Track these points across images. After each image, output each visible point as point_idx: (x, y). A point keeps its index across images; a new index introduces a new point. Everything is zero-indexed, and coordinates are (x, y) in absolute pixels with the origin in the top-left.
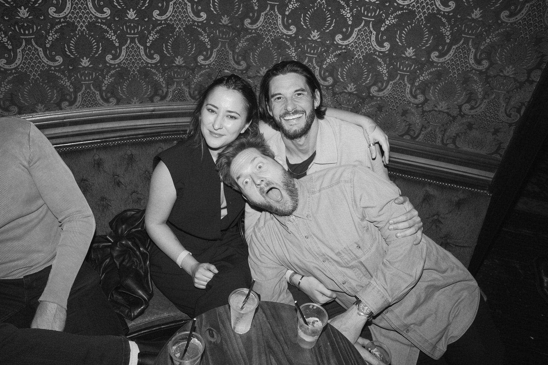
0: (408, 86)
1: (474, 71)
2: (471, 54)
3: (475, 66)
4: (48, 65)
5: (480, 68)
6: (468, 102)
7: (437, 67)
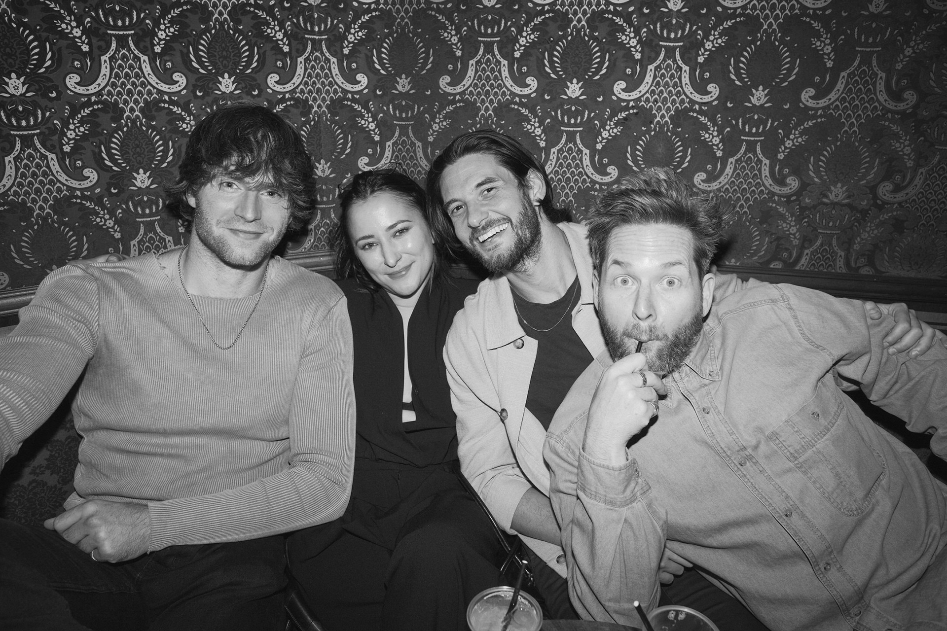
0: (764, 162)
1: (890, 115)
2: (878, 83)
3: (891, 105)
4: (69, 188)
5: (901, 106)
6: (887, 176)
7: (815, 117)
